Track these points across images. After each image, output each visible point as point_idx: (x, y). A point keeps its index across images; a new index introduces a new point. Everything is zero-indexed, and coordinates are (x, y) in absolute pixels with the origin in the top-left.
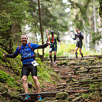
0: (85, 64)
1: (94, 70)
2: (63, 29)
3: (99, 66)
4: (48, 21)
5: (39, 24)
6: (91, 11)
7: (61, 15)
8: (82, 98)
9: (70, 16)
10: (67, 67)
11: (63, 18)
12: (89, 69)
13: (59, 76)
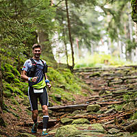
0: (120, 75)
1: (130, 81)
2: (95, 37)
3: (135, 77)
4: (79, 29)
5: (68, 32)
6: (126, 19)
7: (94, 24)
8: (115, 110)
9: (104, 25)
10: (100, 79)
11: (96, 26)
12: (124, 80)
13: (91, 88)
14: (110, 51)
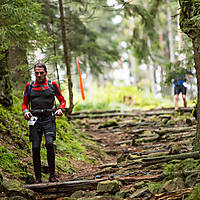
0: (153, 125)
1: (172, 136)
2: (110, 57)
3: (180, 129)
4: (80, 41)
5: (61, 47)
7: (104, 29)
8: (148, 192)
9: (122, 32)
10: (118, 132)
11: (108, 35)
12: (161, 134)
13: (103, 149)
14: (133, 79)
